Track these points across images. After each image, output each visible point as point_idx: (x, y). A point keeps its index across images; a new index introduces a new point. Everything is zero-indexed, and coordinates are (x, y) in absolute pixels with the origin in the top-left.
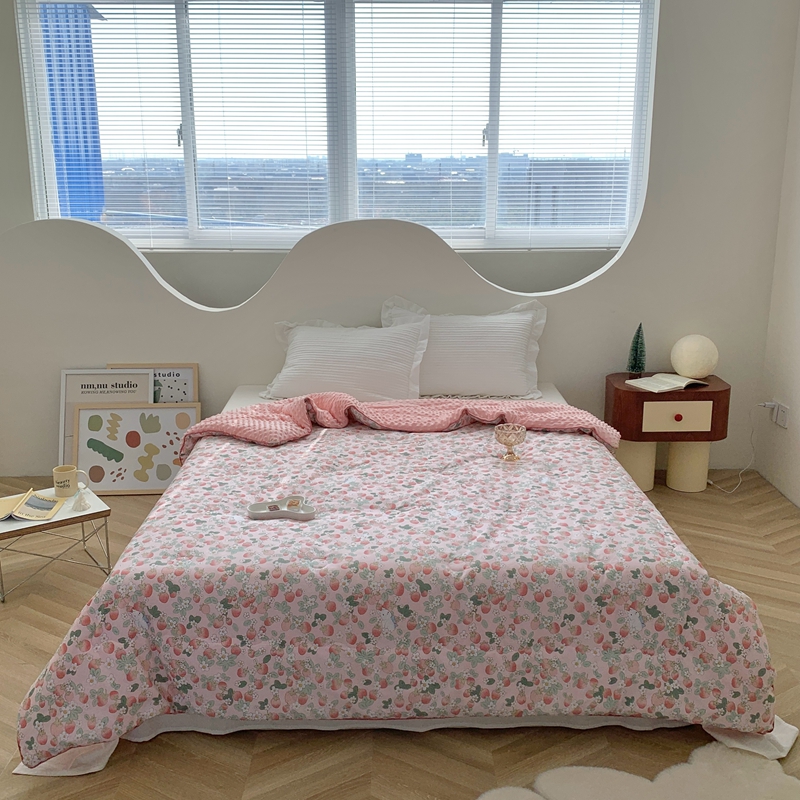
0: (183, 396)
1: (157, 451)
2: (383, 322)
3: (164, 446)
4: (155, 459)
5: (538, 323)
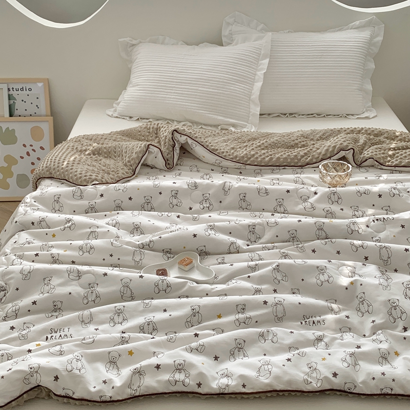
0: (36, 110)
1: (16, 162)
2: (224, 39)
3: (22, 158)
4: (14, 168)
5: (375, 40)
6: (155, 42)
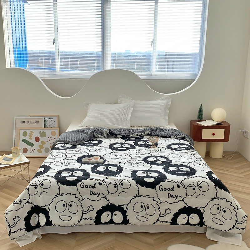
1: (45, 143)
2: (119, 102)
4: (44, 146)
5: (169, 103)
6: (96, 103)
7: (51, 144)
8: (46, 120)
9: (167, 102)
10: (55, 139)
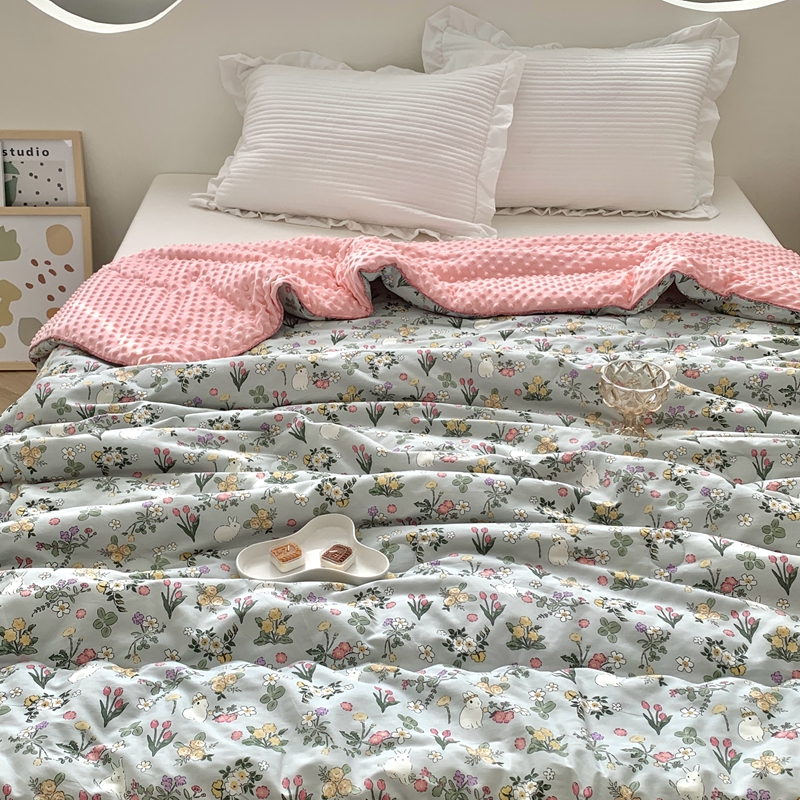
0: (58, 194)
1: (17, 295)
2: (426, 60)
3: (29, 286)
4: (13, 307)
5: (722, 65)
6: (291, 63)
7: (51, 298)
8: (15, 160)
9: (715, 60)
10: (68, 268)
